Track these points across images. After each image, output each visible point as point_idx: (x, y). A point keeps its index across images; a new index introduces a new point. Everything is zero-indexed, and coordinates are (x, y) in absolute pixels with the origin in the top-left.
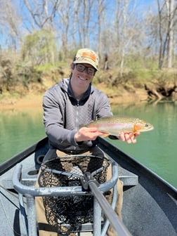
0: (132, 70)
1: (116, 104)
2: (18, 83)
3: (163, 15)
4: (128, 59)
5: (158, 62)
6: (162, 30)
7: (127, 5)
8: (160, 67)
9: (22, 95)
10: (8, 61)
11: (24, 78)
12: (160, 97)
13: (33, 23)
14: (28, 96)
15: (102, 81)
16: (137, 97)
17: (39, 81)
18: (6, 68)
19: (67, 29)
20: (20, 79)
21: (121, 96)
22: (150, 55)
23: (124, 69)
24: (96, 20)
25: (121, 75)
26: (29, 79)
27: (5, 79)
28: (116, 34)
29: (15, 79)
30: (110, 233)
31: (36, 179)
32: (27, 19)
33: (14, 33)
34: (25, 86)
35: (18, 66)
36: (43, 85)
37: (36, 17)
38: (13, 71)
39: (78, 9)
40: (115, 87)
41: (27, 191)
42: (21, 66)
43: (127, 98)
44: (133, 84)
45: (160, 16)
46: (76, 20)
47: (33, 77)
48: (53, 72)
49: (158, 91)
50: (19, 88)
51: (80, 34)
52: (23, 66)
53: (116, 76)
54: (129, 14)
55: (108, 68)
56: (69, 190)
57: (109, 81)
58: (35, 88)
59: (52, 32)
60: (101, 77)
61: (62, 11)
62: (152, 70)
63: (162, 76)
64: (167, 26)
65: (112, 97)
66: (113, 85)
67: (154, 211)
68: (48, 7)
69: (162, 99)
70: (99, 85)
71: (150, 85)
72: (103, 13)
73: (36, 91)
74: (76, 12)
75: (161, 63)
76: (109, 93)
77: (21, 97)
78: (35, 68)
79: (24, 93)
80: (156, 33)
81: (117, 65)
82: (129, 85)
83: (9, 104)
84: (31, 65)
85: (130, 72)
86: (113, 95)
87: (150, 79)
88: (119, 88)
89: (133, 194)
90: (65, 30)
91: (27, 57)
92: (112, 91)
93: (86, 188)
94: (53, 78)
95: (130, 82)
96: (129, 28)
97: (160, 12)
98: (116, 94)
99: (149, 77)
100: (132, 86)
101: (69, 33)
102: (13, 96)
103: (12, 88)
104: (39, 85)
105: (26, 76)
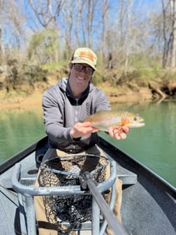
0: (136, 69)
1: (121, 103)
2: (24, 82)
3: (167, 14)
4: (132, 58)
5: (161, 61)
6: (166, 29)
7: (132, 4)
8: (164, 66)
9: (28, 93)
10: (15, 61)
11: (30, 77)
12: (164, 96)
13: (37, 22)
14: (34, 95)
15: (107, 80)
16: (141, 96)
17: (45, 80)
18: (12, 67)
19: (71, 28)
20: (26, 77)
21: (125, 94)
22: (153, 54)
23: (128, 68)
24: (100, 19)
25: (126, 74)
26: (35, 78)
27: (12, 78)
28: (120, 33)
29: (21, 78)
30: (109, 231)
31: (36, 179)
32: (31, 18)
33: (18, 32)
34: (31, 84)
35: (24, 65)
36: (48, 83)
37: (40, 16)
38: (19, 70)
39: (82, 8)
40: (119, 86)
41: (25, 191)
42: (27, 65)
43: (131, 96)
44: (137, 83)
45: (164, 15)
46: (79, 19)
47: (39, 76)
48: (57, 71)
49: (161, 90)
50: (25, 87)
51: (84, 33)
52: (30, 65)
53: (121, 75)
54: (133, 13)
55: (112, 67)
56: (67, 190)
57: (113, 80)
58: (40, 87)
59: (56, 31)
60: (105, 76)
61: (65, 10)
62: (156, 69)
63: (166, 75)
64: (171, 25)
65: (116, 96)
66: (118, 83)
67: (152, 210)
68: (52, 6)
69: (166, 98)
70: (103, 84)
71: (153, 84)
72: (107, 12)
73: (42, 90)
74: (81, 12)
75: (165, 62)
76: (113, 92)
77: (27, 96)
78: (40, 67)
79: (30, 92)
80: (160, 32)
81: (121, 64)
82: (134, 84)
83: (16, 103)
84: (37, 65)
85: (135, 71)
86: (117, 94)
87: (154, 78)
88: (124, 87)
89: (132, 192)
90: (68, 29)
91: (33, 56)
92: (116, 90)
93: (84, 188)
94: (58, 77)
95: (134, 81)
96: (134, 28)
97: (164, 12)
98: (120, 93)
99: (153, 76)
100: (135, 85)
101: (72, 33)
102: (20, 94)
103: (18, 86)
104: (44, 84)
105: (32, 75)
